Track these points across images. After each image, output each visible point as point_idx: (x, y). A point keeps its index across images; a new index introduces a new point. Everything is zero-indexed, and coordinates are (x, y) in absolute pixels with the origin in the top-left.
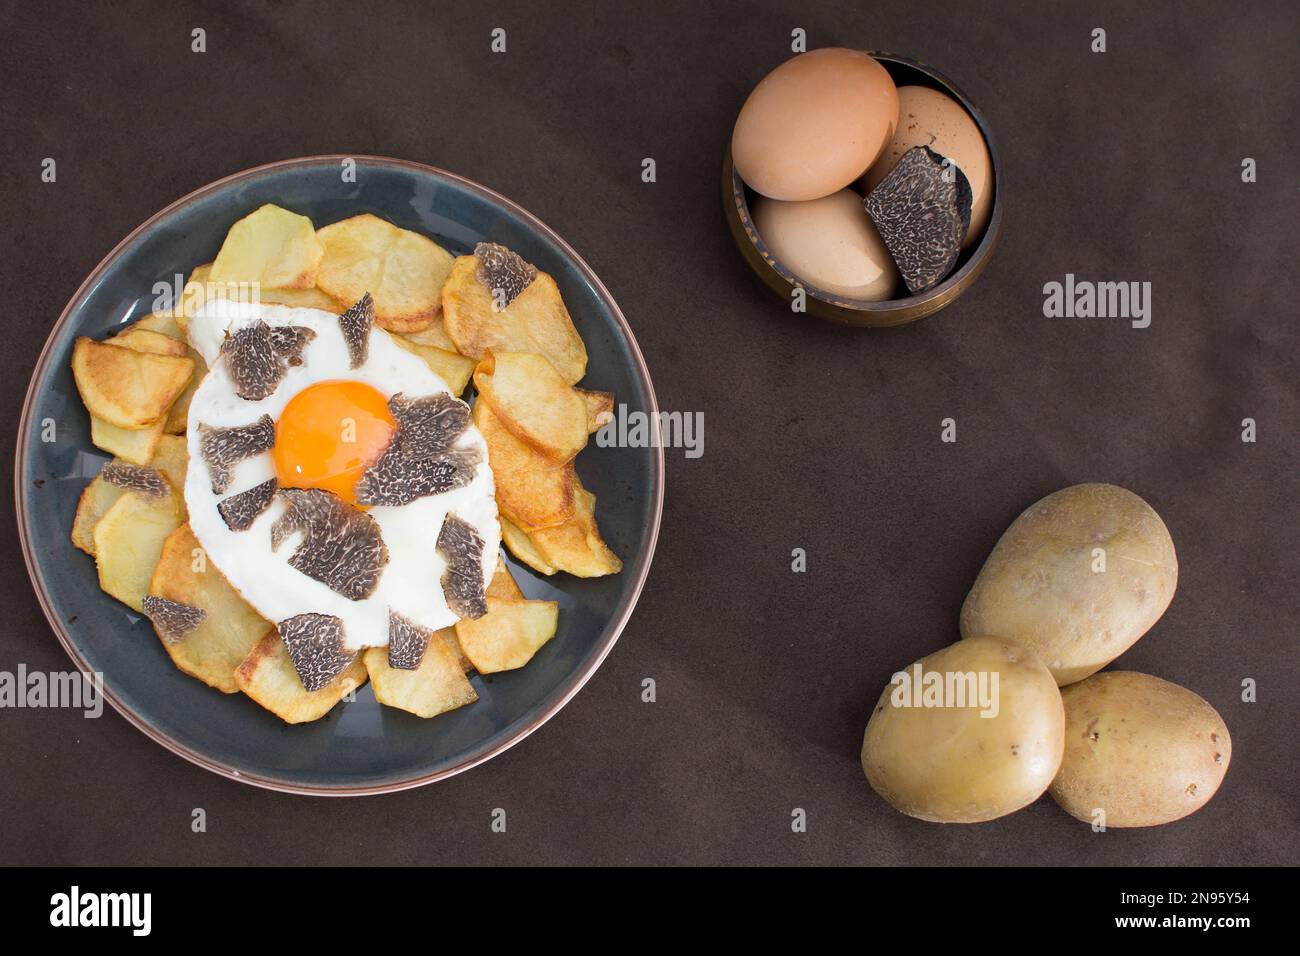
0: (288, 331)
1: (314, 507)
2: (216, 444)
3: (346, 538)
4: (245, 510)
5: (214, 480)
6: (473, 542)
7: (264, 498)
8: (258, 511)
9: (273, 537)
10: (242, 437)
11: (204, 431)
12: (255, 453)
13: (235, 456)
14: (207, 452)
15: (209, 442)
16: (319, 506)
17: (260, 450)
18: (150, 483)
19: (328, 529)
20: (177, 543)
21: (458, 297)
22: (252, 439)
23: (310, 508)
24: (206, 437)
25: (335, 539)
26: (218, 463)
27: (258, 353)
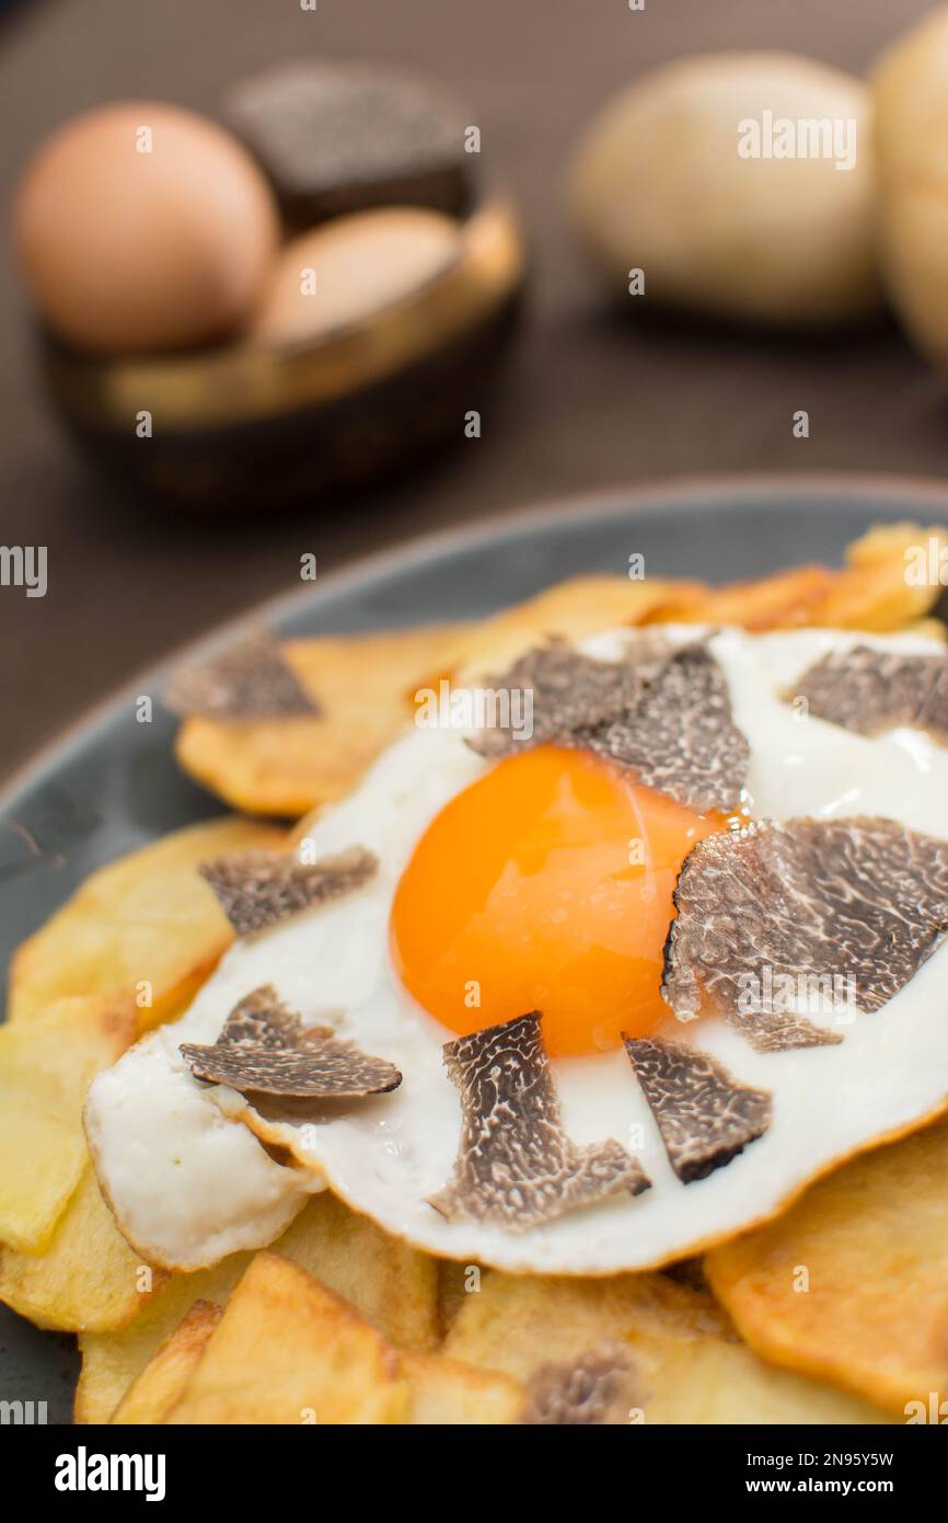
0: (235, 1032)
1: (727, 919)
2: (501, 1186)
3: (819, 896)
4: (709, 1110)
5: (606, 1187)
6: (858, 663)
7: (681, 1072)
8: (717, 1085)
9: (800, 1045)
10: (494, 1128)
11: (455, 1209)
12: (547, 1099)
13: (546, 1148)
14: (519, 1210)
15: (490, 1201)
16: (727, 902)
17: (542, 1087)
18: (582, 1397)
19: (790, 928)
20: (782, 1316)
21: (265, 772)
22: (505, 1105)
23: (728, 932)
24: (473, 1208)
25: (820, 920)
26: (557, 1186)
27: (270, 1066)
